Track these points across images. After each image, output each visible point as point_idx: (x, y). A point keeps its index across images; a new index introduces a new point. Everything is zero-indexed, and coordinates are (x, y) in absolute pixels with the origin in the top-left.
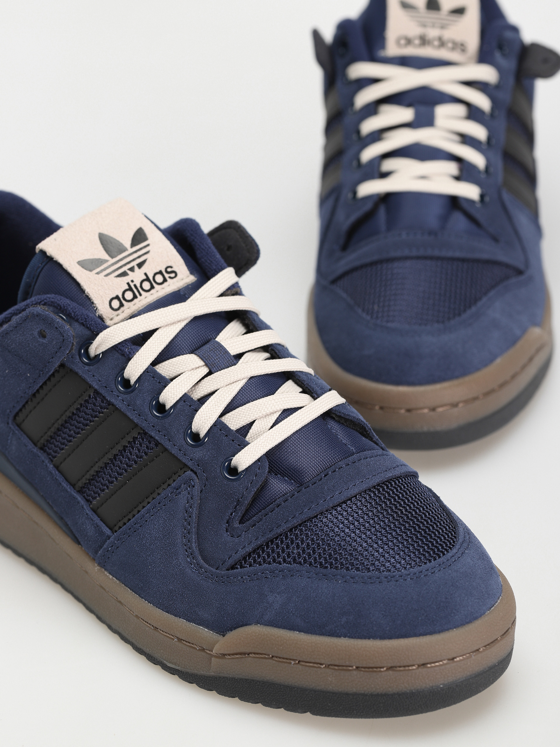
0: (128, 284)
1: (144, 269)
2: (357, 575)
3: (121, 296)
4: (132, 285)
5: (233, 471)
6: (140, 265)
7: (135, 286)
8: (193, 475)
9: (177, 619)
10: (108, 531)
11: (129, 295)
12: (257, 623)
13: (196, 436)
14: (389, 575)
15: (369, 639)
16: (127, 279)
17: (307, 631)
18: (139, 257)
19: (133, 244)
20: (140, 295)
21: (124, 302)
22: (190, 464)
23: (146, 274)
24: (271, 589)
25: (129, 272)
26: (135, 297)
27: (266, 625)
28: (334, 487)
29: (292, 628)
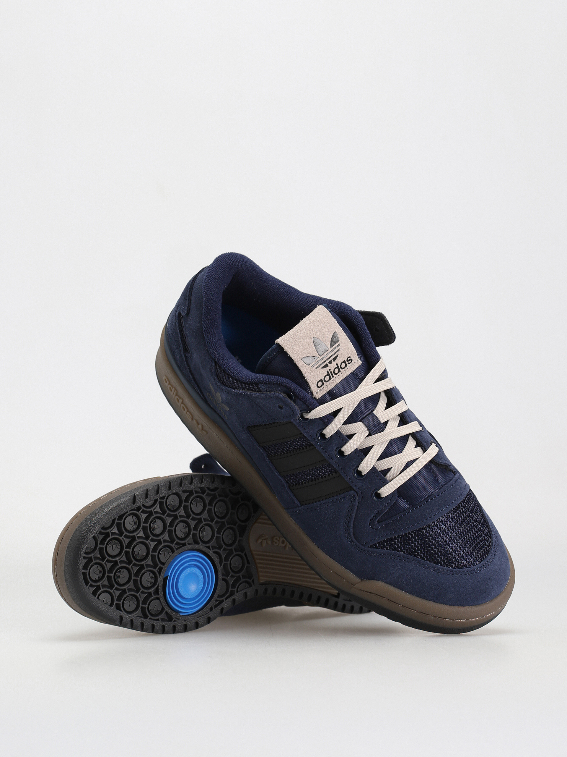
0: (328, 372)
1: (336, 361)
2: (441, 568)
3: (323, 379)
4: (329, 372)
5: (378, 496)
6: (334, 359)
7: (331, 372)
8: (355, 493)
9: (334, 562)
10: (298, 504)
11: (327, 378)
12: (382, 581)
13: (359, 473)
14: (458, 571)
15: (444, 604)
16: (327, 369)
17: (410, 593)
18: (334, 354)
19: (331, 346)
20: (333, 377)
21: (324, 382)
22: (354, 488)
23: (337, 364)
24: (392, 566)
25: (329, 364)
26: (330, 379)
27: (387, 583)
28: (431, 511)
29: (402, 589)
